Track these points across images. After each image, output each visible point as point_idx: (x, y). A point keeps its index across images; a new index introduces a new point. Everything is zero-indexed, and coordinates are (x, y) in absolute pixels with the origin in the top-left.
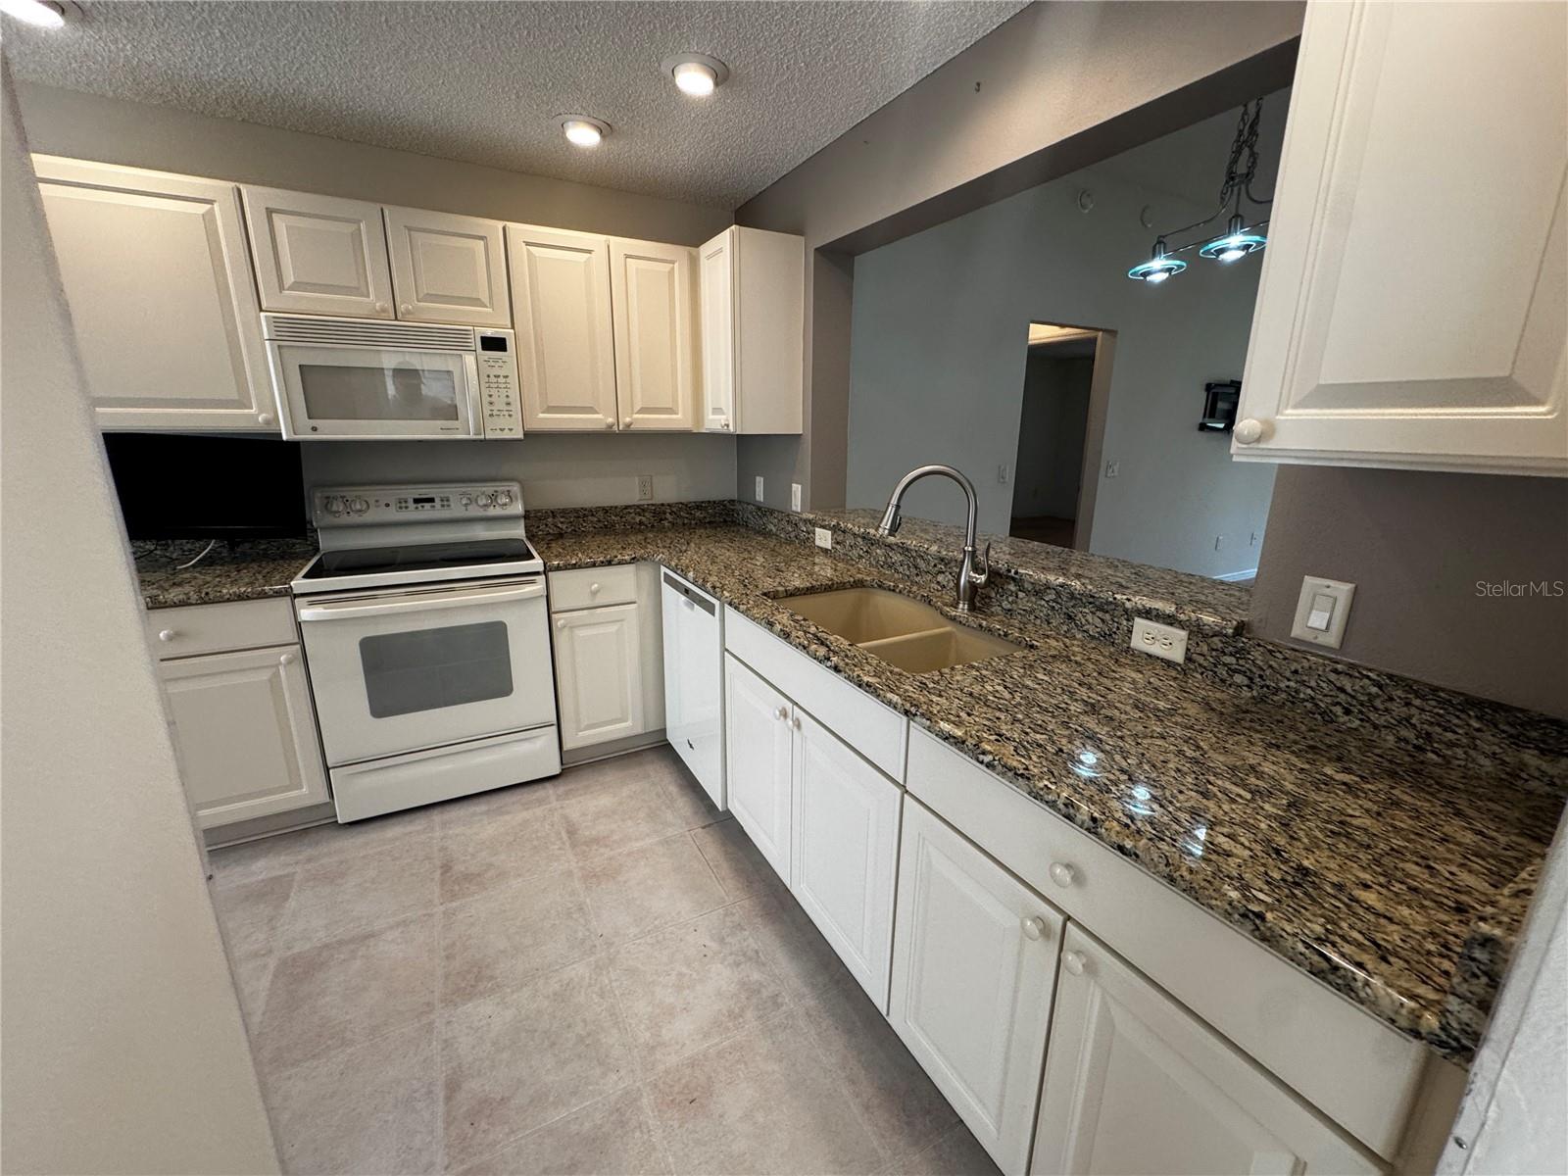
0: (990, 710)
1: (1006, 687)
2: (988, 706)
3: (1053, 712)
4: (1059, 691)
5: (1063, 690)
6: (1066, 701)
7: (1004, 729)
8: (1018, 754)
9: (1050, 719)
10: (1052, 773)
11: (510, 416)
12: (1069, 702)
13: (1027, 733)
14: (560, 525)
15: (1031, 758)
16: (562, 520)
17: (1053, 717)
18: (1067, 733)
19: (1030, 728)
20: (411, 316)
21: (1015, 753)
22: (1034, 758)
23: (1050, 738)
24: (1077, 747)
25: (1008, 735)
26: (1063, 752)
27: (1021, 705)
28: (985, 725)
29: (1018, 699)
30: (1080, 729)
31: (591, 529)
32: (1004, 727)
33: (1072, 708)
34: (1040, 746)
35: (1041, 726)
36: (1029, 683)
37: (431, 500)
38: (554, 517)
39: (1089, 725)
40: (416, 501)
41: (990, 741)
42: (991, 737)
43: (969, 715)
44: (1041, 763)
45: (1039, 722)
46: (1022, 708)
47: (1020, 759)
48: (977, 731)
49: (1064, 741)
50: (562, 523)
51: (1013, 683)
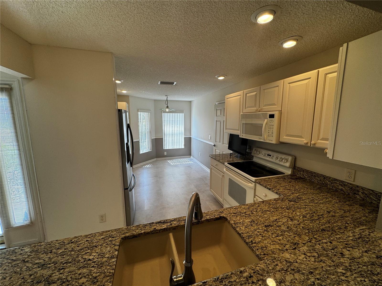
0: (84, 247)
1: (90, 260)
2: (86, 248)
3: (63, 264)
4: (69, 279)
5: (68, 281)
6: (62, 275)
7: (73, 245)
8: (62, 242)
9: (62, 261)
10: (49, 245)
11: (272, 136)
12: (60, 275)
13: (65, 249)
14: (305, 176)
15: (58, 243)
16: (306, 174)
17: (62, 262)
18: (53, 260)
19: (66, 252)
20: (261, 111)
21: (63, 241)
22: (57, 244)
23: (57, 254)
24: (46, 258)
25: (70, 245)
26: (50, 252)
27: (77, 257)
28: (79, 242)
29: (80, 259)
30: (49, 266)
31: (316, 182)
32: (74, 245)
33: (57, 273)
34: (58, 249)
35: (63, 255)
36: (85, 270)
37: (270, 156)
38: (303, 172)
39: (46, 271)
40: (268, 155)
41: (73, 239)
42: (74, 240)
43: (87, 241)
44: (54, 245)
45: (65, 256)
46: (75, 256)
47: (61, 241)
48: (79, 239)
49: (52, 256)
50: (306, 175)
51: (90, 264)
